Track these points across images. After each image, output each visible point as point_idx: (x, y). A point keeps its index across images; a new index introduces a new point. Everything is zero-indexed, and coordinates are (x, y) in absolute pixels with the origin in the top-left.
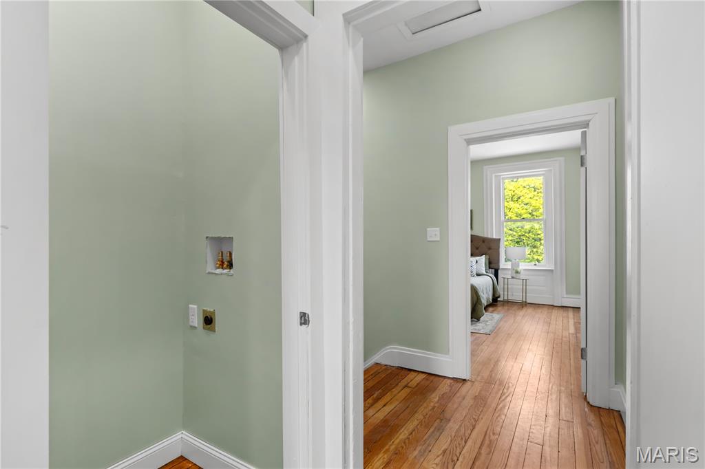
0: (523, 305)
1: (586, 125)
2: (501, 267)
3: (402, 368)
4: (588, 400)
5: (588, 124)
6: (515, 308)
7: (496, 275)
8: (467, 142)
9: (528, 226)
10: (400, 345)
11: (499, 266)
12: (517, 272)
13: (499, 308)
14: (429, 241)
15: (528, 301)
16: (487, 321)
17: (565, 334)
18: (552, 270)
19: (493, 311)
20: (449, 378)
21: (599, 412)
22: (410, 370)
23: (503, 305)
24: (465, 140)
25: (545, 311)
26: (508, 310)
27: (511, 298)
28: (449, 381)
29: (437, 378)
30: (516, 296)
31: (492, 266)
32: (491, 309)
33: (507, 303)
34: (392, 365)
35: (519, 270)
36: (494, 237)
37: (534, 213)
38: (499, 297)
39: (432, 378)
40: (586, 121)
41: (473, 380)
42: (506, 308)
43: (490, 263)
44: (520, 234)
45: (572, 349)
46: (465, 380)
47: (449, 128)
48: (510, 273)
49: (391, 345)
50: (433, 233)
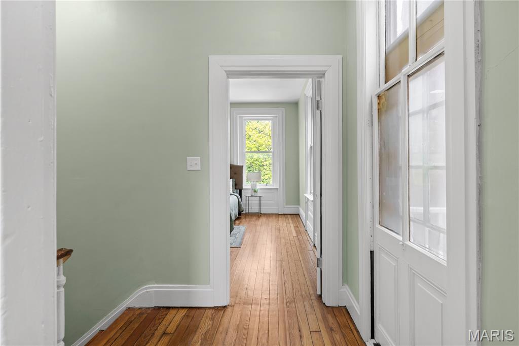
0: (259, 215)
1: (322, 75)
2: (244, 188)
3: (160, 308)
4: (324, 302)
5: (324, 74)
6: (254, 219)
7: (240, 194)
8: (227, 74)
9: (256, 156)
10: (157, 283)
11: (242, 187)
12: (255, 191)
13: (243, 220)
14: (189, 171)
15: (262, 213)
16: (236, 234)
17: (291, 237)
18: (277, 189)
19: (239, 223)
20: (210, 308)
21: (333, 311)
22: (169, 308)
23: (246, 218)
24: (226, 71)
25: (274, 219)
26: (250, 221)
27: (251, 211)
28: (211, 311)
29: (198, 311)
30: (254, 209)
31: (237, 187)
32: (237, 222)
33: (249, 215)
34: (147, 306)
35: (256, 190)
36: (239, 165)
37: (260, 148)
38: (243, 211)
39: (193, 311)
40: (322, 71)
41: (233, 304)
42: (248, 219)
43: (236, 185)
44: (251, 161)
45: (299, 251)
46: (225, 307)
47: (210, 56)
48: (250, 191)
49: (146, 285)
50: (194, 163)
